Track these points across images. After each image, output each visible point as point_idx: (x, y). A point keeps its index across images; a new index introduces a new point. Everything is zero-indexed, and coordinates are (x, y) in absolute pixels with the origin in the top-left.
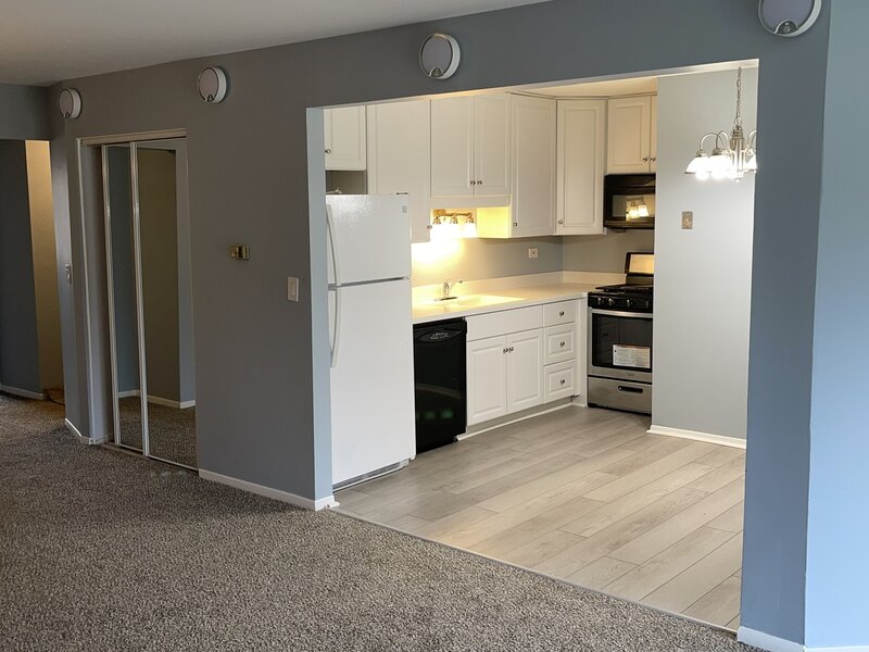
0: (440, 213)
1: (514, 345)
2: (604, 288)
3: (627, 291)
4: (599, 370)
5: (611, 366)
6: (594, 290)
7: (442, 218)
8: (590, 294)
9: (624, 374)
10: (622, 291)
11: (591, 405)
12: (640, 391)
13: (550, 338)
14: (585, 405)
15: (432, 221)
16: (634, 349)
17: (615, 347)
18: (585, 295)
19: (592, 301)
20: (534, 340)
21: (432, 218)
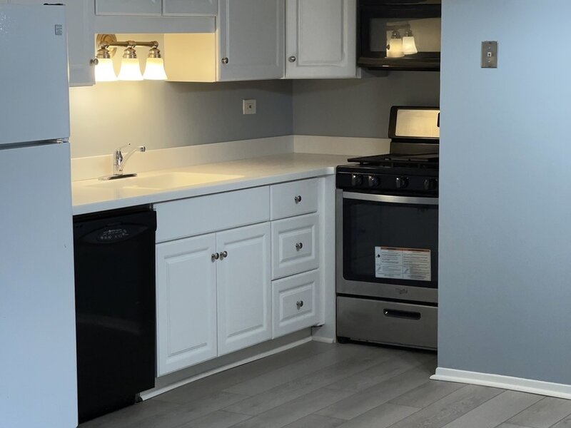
0: (108, 41)
1: (228, 248)
2: (361, 160)
3: (396, 164)
4: (353, 286)
5: (372, 278)
6: (345, 163)
7: (111, 48)
8: (338, 169)
9: (392, 291)
10: (388, 164)
11: (341, 340)
12: (416, 315)
13: (281, 237)
14: (331, 339)
15: (96, 53)
16: (407, 253)
17: (378, 250)
18: (332, 170)
19: (344, 179)
20: (258, 240)
21: (97, 49)
